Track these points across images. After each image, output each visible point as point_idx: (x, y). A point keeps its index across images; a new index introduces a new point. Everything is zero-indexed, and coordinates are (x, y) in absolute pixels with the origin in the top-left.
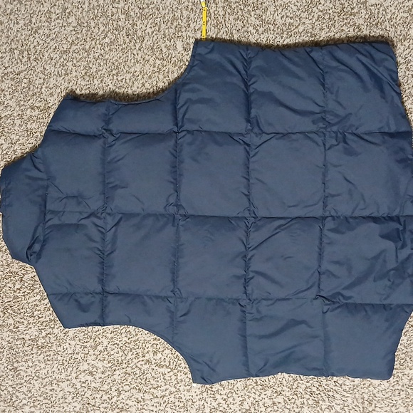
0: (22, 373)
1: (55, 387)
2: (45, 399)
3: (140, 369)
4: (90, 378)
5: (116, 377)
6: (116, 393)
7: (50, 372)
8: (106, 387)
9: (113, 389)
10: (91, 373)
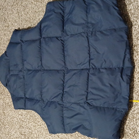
0: (6, 114)
1: (13, 119)
2: (11, 123)
3: (34, 115)
4: (21, 117)
5: (28, 117)
6: (28, 123)
7: (12, 114)
8: (25, 121)
9: (27, 121)
10: (22, 115)
